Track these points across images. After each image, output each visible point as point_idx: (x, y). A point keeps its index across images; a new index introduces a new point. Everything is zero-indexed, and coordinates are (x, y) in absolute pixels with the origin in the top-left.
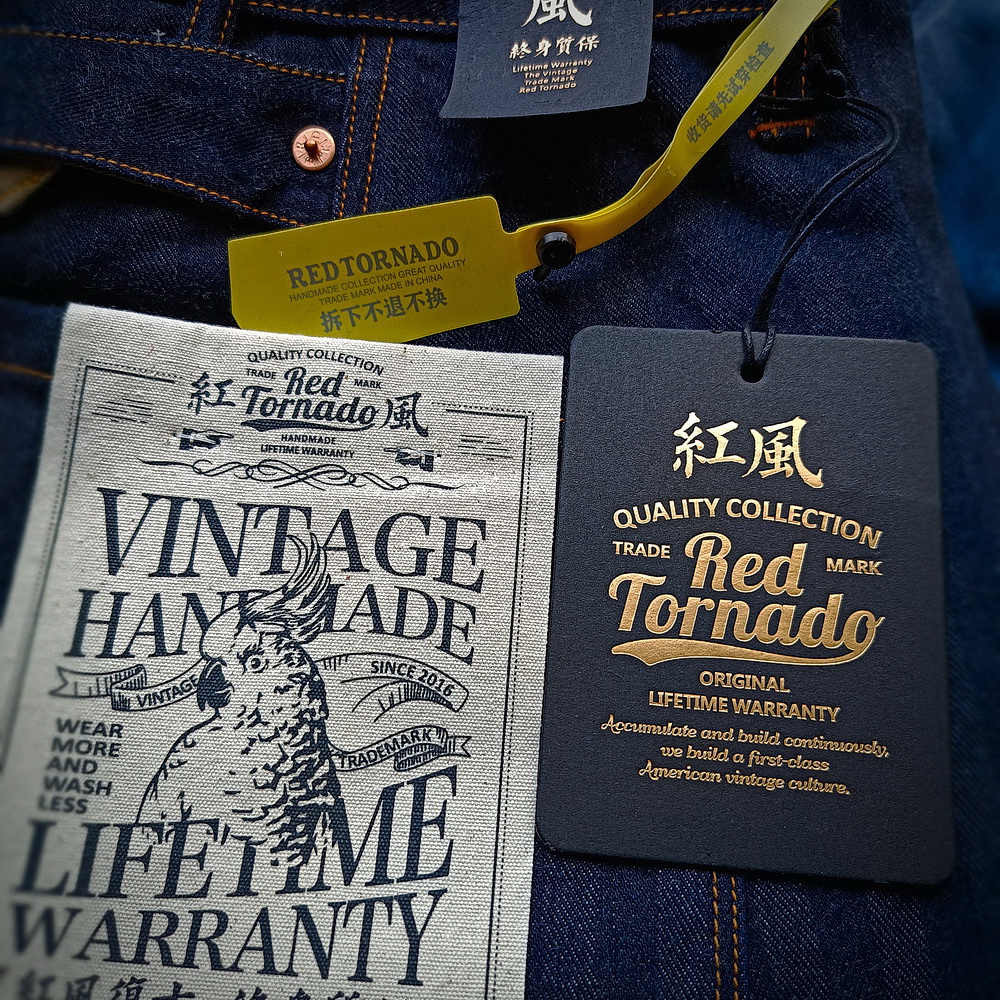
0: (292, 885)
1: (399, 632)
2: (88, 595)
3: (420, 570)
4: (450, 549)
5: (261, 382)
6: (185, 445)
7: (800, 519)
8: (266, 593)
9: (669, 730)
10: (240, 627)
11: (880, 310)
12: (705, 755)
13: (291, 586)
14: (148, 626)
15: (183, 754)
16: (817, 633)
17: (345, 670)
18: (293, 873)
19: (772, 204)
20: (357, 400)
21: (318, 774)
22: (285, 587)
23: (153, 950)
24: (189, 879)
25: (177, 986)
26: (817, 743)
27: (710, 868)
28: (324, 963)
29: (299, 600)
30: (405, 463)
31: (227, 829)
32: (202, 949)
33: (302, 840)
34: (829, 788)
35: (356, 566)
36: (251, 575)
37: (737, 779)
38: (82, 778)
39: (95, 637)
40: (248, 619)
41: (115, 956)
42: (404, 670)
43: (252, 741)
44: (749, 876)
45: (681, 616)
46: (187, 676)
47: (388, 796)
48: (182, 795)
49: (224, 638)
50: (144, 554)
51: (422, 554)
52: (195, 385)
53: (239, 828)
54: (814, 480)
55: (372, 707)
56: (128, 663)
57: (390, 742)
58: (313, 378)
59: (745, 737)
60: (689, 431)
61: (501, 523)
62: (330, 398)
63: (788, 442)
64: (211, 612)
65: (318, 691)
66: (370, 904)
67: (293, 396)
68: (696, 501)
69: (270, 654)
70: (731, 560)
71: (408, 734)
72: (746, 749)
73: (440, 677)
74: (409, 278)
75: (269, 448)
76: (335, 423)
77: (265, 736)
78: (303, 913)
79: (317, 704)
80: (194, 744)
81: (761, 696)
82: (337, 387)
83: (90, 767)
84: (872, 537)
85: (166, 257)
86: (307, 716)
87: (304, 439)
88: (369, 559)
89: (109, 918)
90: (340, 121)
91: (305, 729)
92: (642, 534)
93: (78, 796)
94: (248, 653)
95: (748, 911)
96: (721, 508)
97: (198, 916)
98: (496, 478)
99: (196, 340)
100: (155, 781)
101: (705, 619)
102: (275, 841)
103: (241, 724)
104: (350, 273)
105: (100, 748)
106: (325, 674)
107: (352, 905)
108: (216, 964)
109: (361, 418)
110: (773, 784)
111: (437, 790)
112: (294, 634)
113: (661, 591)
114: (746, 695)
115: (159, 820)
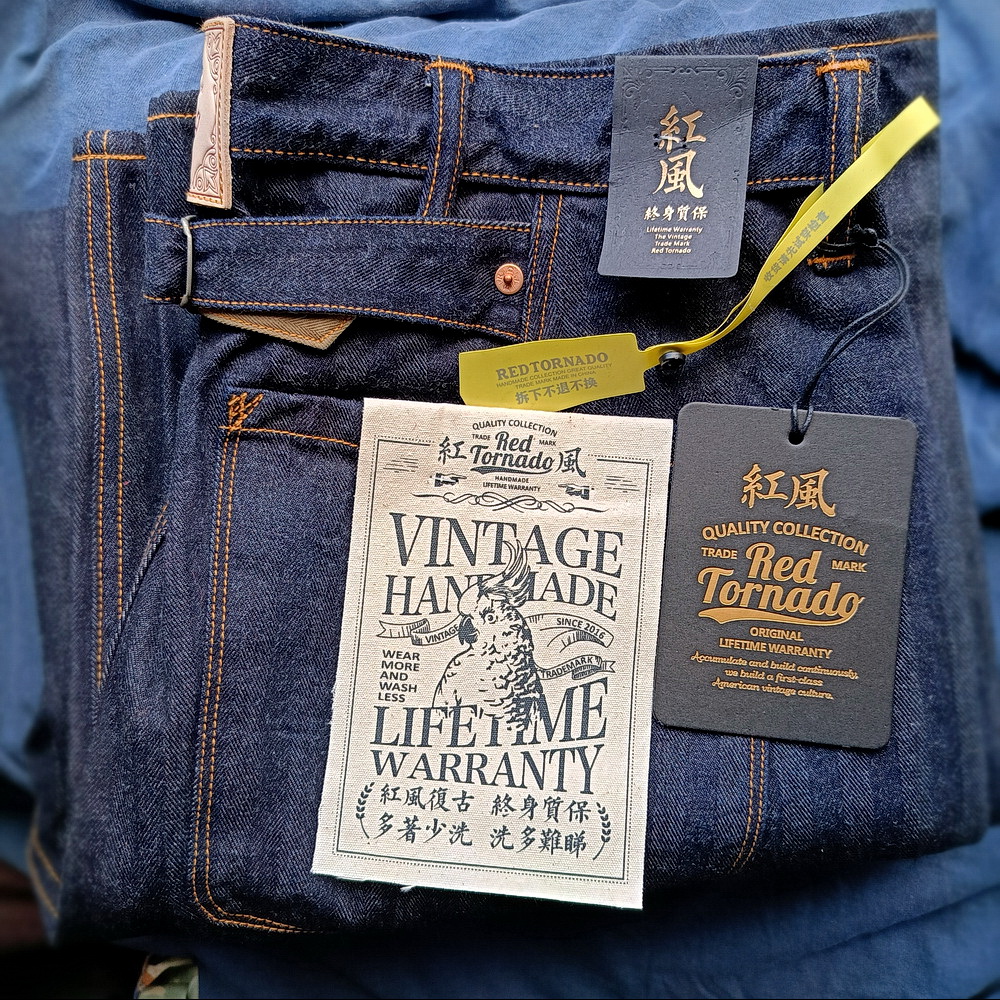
0: (519, 741)
1: (572, 601)
2: (391, 578)
3: (584, 564)
4: (601, 551)
5: (482, 442)
6: (438, 483)
7: (818, 536)
8: (493, 576)
9: (731, 661)
10: (479, 596)
11: (885, 394)
12: (751, 676)
13: (507, 572)
14: (428, 596)
15: (454, 669)
16: (822, 606)
17: (542, 623)
18: (520, 735)
20: (541, 454)
21: (530, 681)
22: (504, 573)
23: (449, 774)
24: (464, 737)
25: (464, 793)
26: (816, 670)
27: (750, 736)
28: (540, 783)
29: (512, 581)
30: (571, 494)
31: (482, 711)
32: (475, 774)
33: (523, 717)
34: (821, 696)
35: (545, 560)
36: (483, 565)
37: (769, 689)
38: (400, 683)
39: (398, 603)
40: (484, 592)
41: (429, 777)
42: (576, 623)
43: (492, 663)
44: (772, 740)
45: (741, 594)
46: (452, 625)
47: (570, 693)
48: (456, 692)
49: (471, 603)
50: (420, 553)
51: (584, 554)
52: (441, 445)
53: (488, 709)
54: (830, 511)
55: (558, 644)
56: (419, 618)
57: (569, 663)
58: (513, 440)
59: (775, 666)
60: (753, 477)
61: (632, 534)
62: (525, 453)
63: (815, 486)
64: (462, 585)
65: (527, 635)
66: (563, 751)
67: (501, 451)
68: (755, 523)
69: (498, 612)
70: (774, 561)
71: (579, 660)
72: (776, 672)
73: (597, 627)
74: (574, 373)
75: (488, 484)
76: (528, 469)
77: (499, 660)
78: (527, 755)
79: (527, 642)
80: (459, 663)
81: (786, 643)
82: (528, 446)
83: (404, 677)
84: (863, 549)
86: (522, 649)
87: (509, 479)
88: (552, 556)
89: (424, 757)
90: (527, 259)
91: (521, 656)
92: (720, 544)
93: (400, 693)
94: (485, 612)
96: (770, 528)
97: (471, 756)
98: (628, 504)
99: (441, 415)
100: (440, 684)
101: (756, 597)
102: (508, 717)
103: (485, 653)
104: (536, 370)
105: (407, 666)
106: (531, 625)
107: (553, 752)
108: (484, 782)
109: (544, 466)
110: (789, 692)
111: (596, 691)
112: (512, 601)
113: (730, 579)
114: (777, 642)
115: (444, 705)
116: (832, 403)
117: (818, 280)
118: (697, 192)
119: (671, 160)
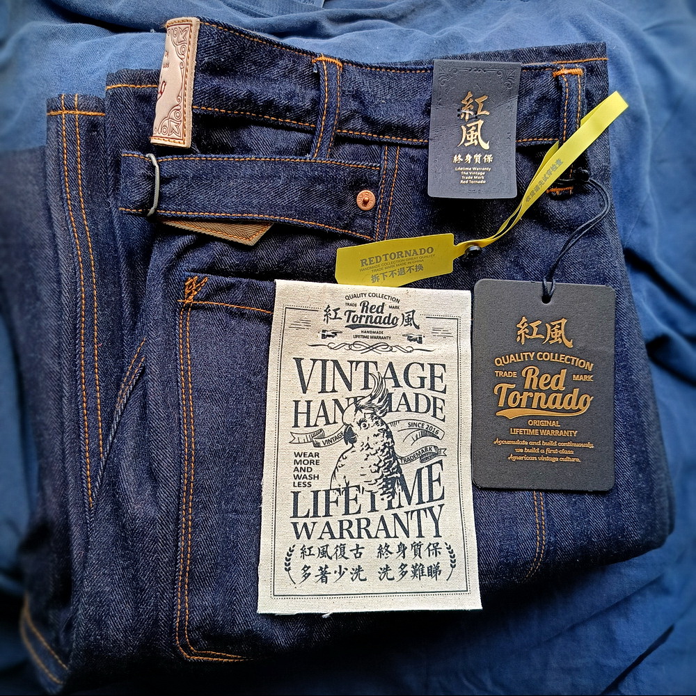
0: (390, 507)
1: (417, 411)
2: (297, 402)
3: (422, 386)
4: (433, 377)
5: (352, 308)
6: (324, 337)
7: (563, 360)
8: (364, 397)
9: (518, 443)
10: (356, 411)
11: (595, 271)
12: (531, 451)
13: (373, 394)
14: (322, 413)
15: (343, 462)
16: (569, 404)
17: (399, 426)
18: (390, 502)
19: (554, 223)
20: (390, 314)
21: (393, 466)
22: (371, 395)
23: (345, 534)
24: (353, 507)
25: (357, 545)
26: (569, 444)
27: (533, 490)
28: (407, 533)
29: (377, 399)
30: (411, 340)
31: (363, 488)
32: (363, 532)
33: (391, 490)
34: (573, 460)
35: (397, 385)
36: (357, 390)
37: (543, 459)
38: (307, 474)
39: (302, 419)
40: (358, 408)
41: (333, 537)
42: (420, 425)
43: (368, 455)
44: (546, 491)
45: (521, 399)
46: (339, 432)
47: (419, 472)
48: (345, 477)
49: (351, 416)
50: (315, 384)
51: (422, 379)
52: (325, 311)
53: (367, 487)
54: (569, 344)
55: (410, 440)
56: (317, 428)
57: (418, 452)
58: (372, 306)
59: (544, 444)
60: (523, 325)
61: (451, 364)
62: (380, 315)
63: (560, 329)
64: (344, 406)
65: (390, 435)
66: (419, 511)
67: (364, 314)
68: (526, 354)
69: (369, 421)
70: (539, 377)
71: (424, 449)
72: (545, 447)
73: (434, 427)
74: (410, 261)
75: (356, 336)
76: (383, 325)
77: (372, 453)
78: (396, 516)
79: (390, 440)
80: (346, 458)
81: (550, 428)
82: (382, 310)
83: (309, 470)
84: (589, 366)
85: (311, 256)
86: (387, 445)
87: (371, 332)
88: (402, 382)
89: (328, 524)
90: (378, 187)
91: (387, 450)
92: (505, 368)
93: (309, 481)
94: (361, 422)
95: (546, 503)
96: (535, 356)
97: (359, 520)
98: (447, 345)
99: (324, 291)
100: (334, 472)
101: (530, 400)
102: (381, 491)
103: (363, 449)
104: (386, 260)
105: (312, 462)
106: (391, 428)
107: (412, 512)
108: (370, 537)
109: (392, 322)
110: (555, 460)
111: (436, 468)
112: (378, 413)
113: (513, 390)
114: (544, 428)
115: (338, 487)
116: (565, 277)
117: (553, 202)
118: (486, 146)
119: (469, 125)
